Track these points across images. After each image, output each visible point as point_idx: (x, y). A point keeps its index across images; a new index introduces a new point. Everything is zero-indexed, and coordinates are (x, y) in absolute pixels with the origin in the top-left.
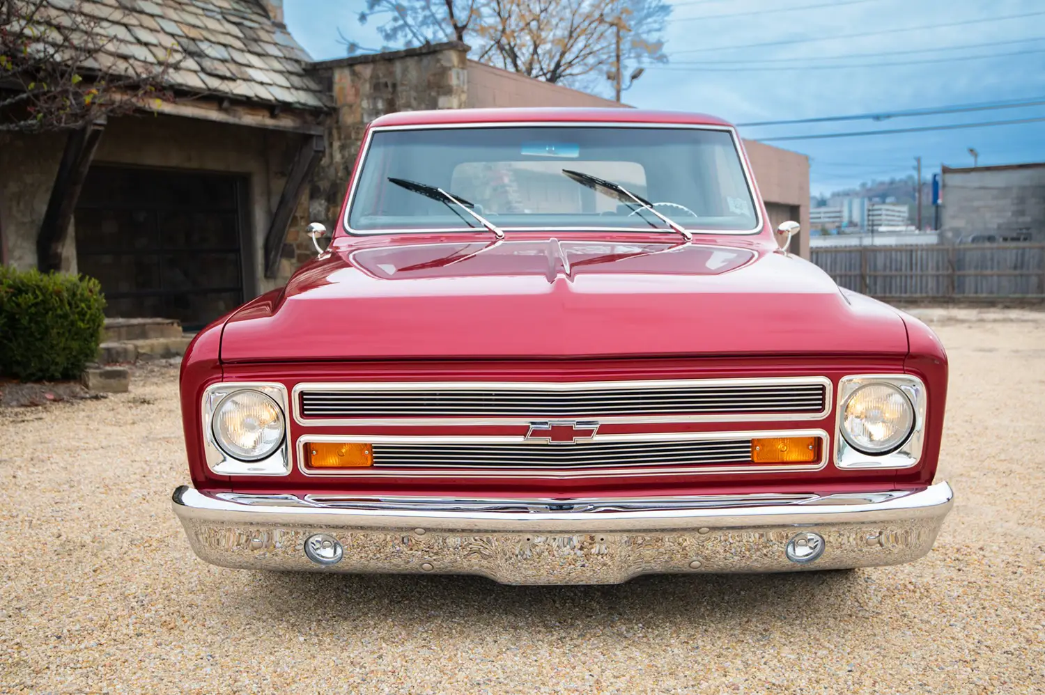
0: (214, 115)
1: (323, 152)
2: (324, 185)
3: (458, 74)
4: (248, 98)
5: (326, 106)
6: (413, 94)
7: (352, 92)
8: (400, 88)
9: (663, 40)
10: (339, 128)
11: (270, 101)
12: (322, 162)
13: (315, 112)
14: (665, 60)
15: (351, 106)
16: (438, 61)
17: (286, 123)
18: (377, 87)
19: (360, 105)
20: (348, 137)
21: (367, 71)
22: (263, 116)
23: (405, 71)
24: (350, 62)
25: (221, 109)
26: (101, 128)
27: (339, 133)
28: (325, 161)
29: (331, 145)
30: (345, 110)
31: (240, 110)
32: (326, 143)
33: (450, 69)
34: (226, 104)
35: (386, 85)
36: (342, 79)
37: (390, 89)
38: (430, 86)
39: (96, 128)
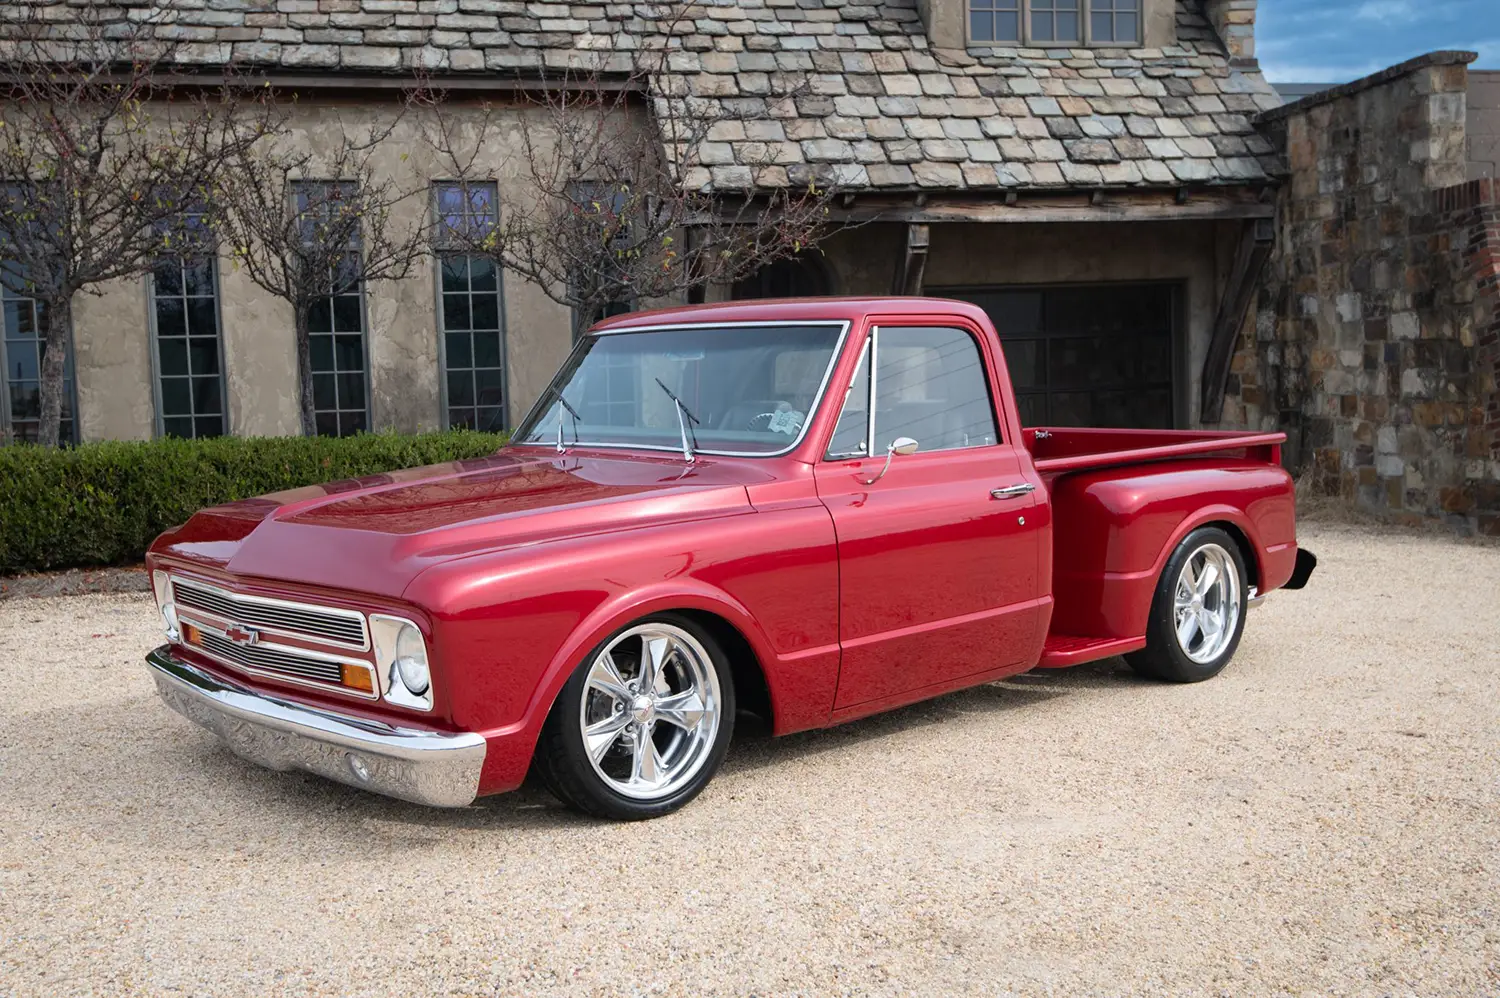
0: (1081, 214)
1: (1273, 241)
2: (1274, 288)
3: (1444, 102)
4: (1130, 185)
5: (1270, 175)
6: (1379, 143)
7: (1307, 148)
8: (1363, 137)
10: (1291, 205)
11: (1167, 183)
12: (1272, 256)
13: (1253, 185)
15: (1305, 170)
16: (1412, 86)
17: (1204, 208)
18: (1338, 136)
19: (1316, 168)
20: (1301, 216)
21: (1323, 115)
22: (1163, 205)
23: (1371, 107)
24: (1304, 106)
25: (1091, 204)
26: (923, 251)
27: (1291, 212)
28: (1275, 254)
29: (1282, 229)
30: (1298, 177)
31: (1123, 202)
32: (1276, 229)
33: (1427, 96)
34: (1097, 197)
35: (1347, 133)
36: (1297, 128)
37: (1352, 139)
38: (1400, 128)
39: (916, 251)
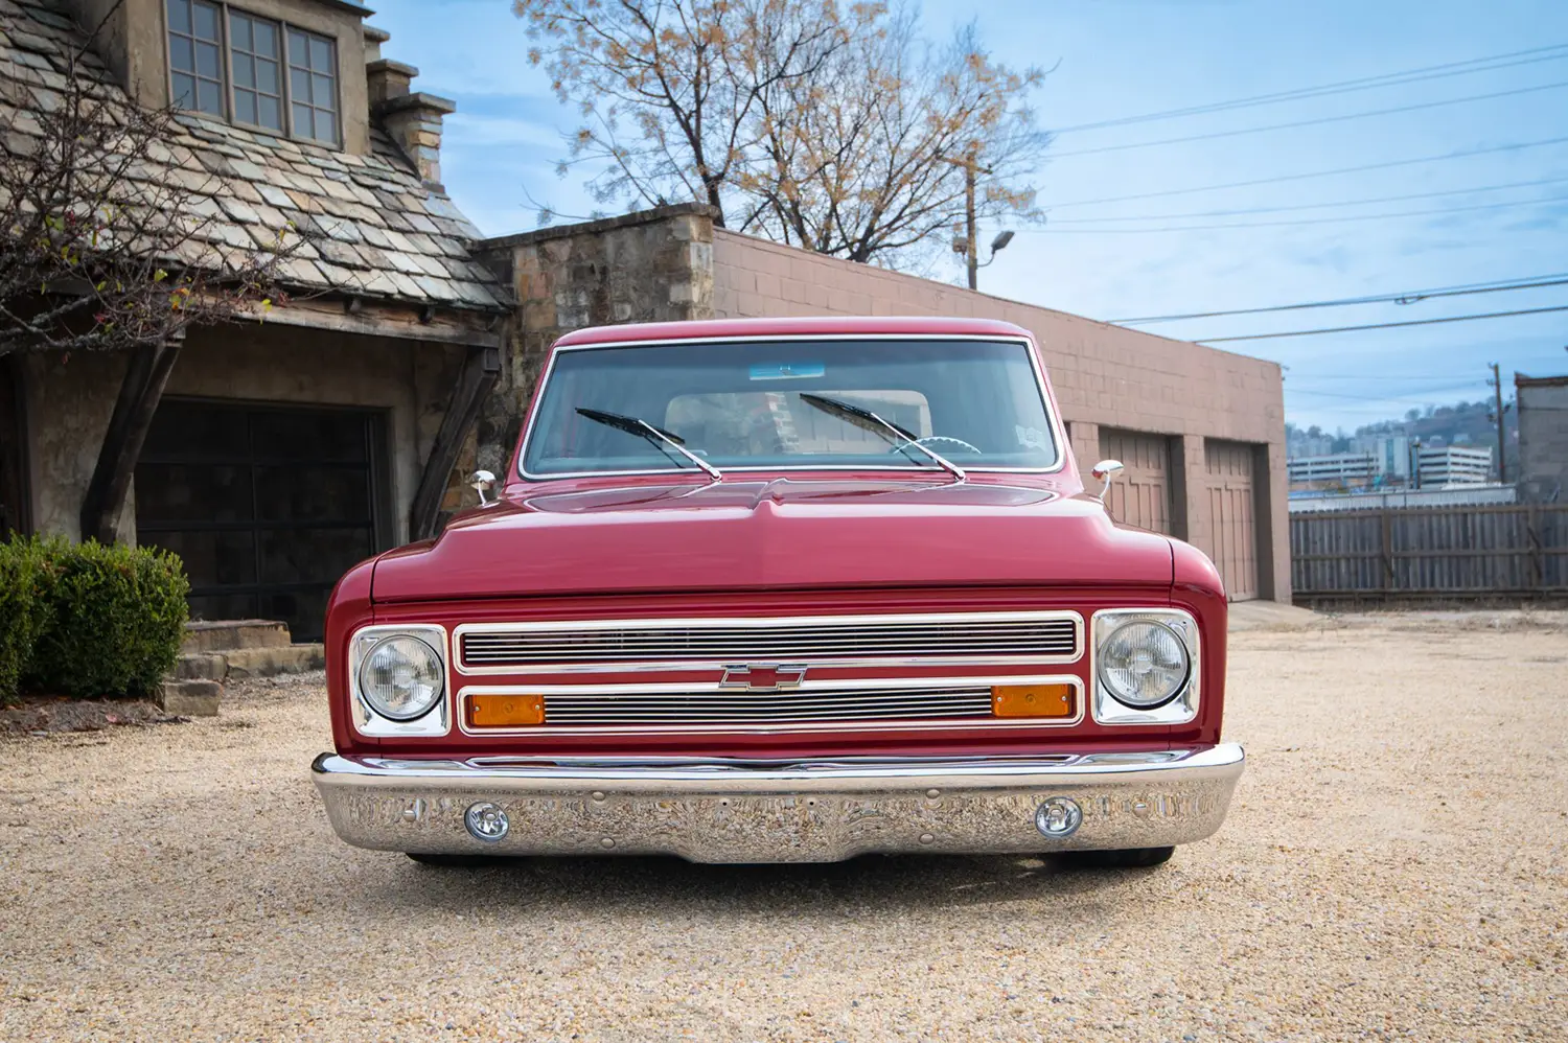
0: (338, 322)
1: (499, 373)
2: (499, 422)
3: (699, 250)
4: (388, 295)
5: (501, 303)
6: (632, 281)
7: (542, 282)
8: (612, 275)
9: (1035, 187)
10: (522, 337)
11: (419, 298)
12: (497, 388)
13: (486, 313)
14: (1040, 217)
15: (539, 303)
16: (670, 231)
17: (443, 330)
18: (579, 273)
19: (553, 302)
20: (536, 348)
21: (562, 250)
22: (410, 322)
23: (620, 247)
24: (539, 239)
25: (348, 312)
26: (178, 345)
27: (522, 343)
28: (501, 387)
29: (510, 361)
30: (531, 308)
31: (376, 313)
32: (503, 362)
33: (687, 243)
34: (355, 306)
35: (592, 270)
36: (526, 263)
37: (598, 276)
38: (656, 269)
39: (170, 344)
